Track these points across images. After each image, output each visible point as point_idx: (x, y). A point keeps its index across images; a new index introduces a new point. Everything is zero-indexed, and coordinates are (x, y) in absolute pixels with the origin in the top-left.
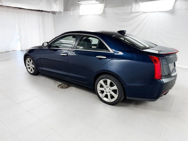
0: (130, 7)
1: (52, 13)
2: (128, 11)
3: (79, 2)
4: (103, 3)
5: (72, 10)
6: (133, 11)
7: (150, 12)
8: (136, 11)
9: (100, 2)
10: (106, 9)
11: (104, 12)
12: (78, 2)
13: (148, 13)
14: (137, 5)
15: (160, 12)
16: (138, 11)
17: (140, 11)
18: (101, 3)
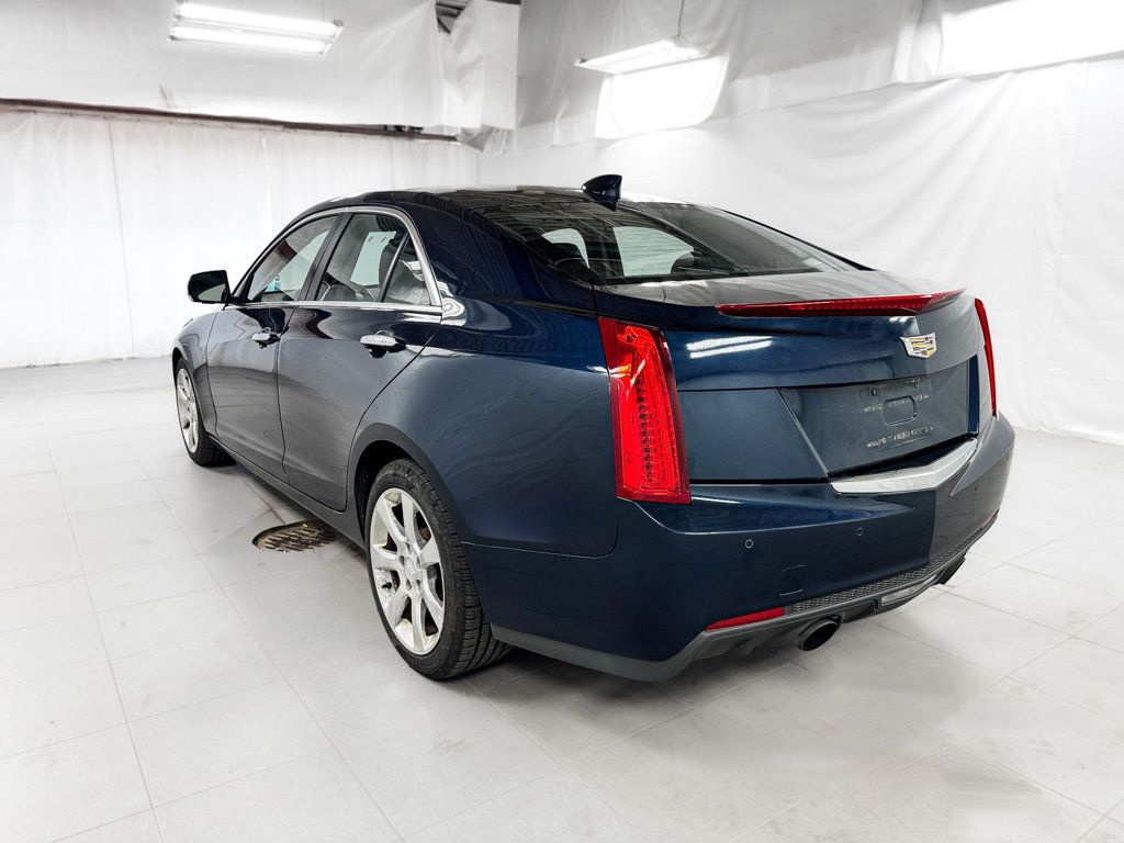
0: (878, 56)
1: (469, 143)
2: (870, 84)
3: (583, 65)
4: (721, 54)
5: (562, 117)
6: (901, 74)
7: (1018, 71)
8: (921, 78)
9: (711, 46)
10: (739, 83)
11: (727, 104)
12: (583, 61)
13: (1007, 75)
14: (931, 37)
15: (1091, 59)
16: (934, 73)
17: (943, 72)
18: (712, 54)
